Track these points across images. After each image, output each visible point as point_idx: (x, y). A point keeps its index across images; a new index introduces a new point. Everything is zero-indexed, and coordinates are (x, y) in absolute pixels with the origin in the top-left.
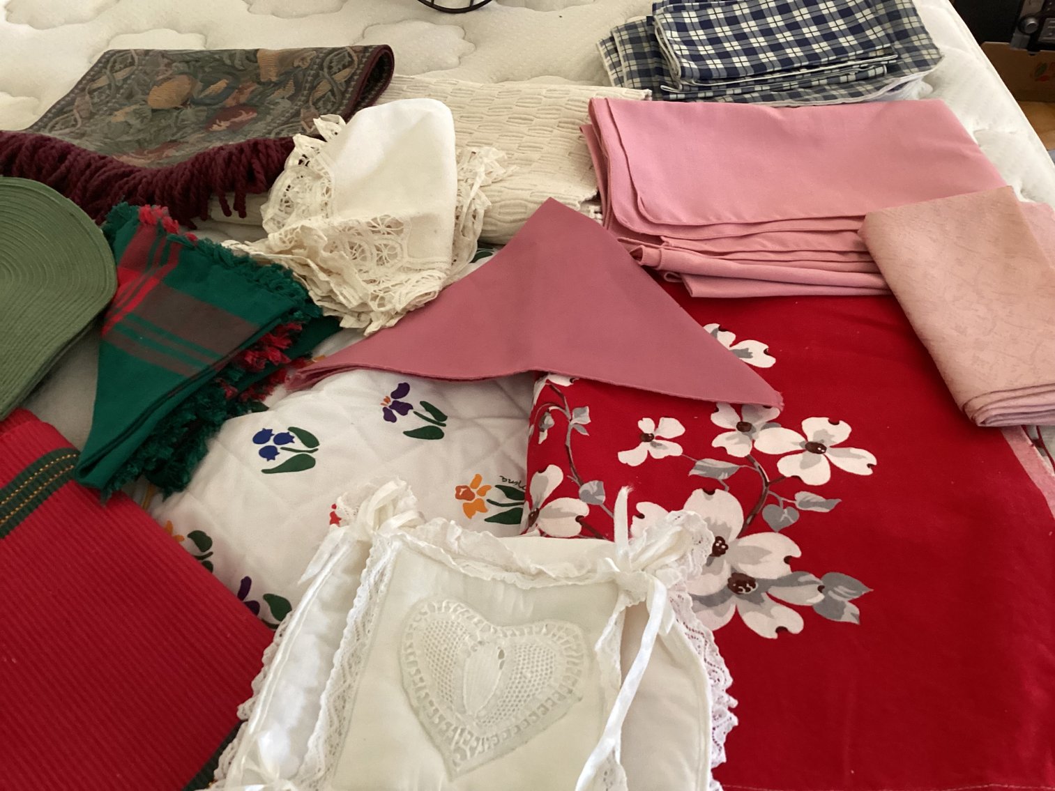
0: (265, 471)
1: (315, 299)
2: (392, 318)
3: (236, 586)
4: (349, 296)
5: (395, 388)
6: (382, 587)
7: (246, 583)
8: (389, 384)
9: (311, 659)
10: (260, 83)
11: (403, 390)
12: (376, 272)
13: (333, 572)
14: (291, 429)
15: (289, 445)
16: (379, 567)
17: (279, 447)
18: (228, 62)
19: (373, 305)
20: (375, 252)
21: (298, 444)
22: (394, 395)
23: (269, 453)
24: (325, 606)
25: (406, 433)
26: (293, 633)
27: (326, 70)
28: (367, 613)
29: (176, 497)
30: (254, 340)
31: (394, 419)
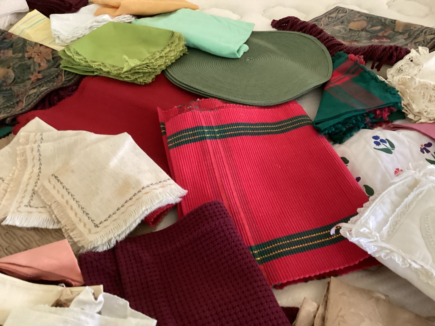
0: (374, 148)
1: (402, 104)
2: (430, 120)
3: (355, 177)
4: (415, 108)
5: (427, 143)
6: (420, 196)
7: (358, 179)
8: (426, 140)
9: (387, 208)
10: (394, 31)
11: (429, 145)
12: (429, 104)
13: (403, 184)
14: (387, 139)
15: (385, 144)
17: (381, 143)
18: (383, 21)
19: (425, 114)
20: (429, 97)
21: (388, 145)
22: (425, 145)
23: (378, 144)
24: (396, 193)
25: (427, 160)
27: (423, 33)
28: (411, 202)
30: (380, 107)
31: (424, 153)
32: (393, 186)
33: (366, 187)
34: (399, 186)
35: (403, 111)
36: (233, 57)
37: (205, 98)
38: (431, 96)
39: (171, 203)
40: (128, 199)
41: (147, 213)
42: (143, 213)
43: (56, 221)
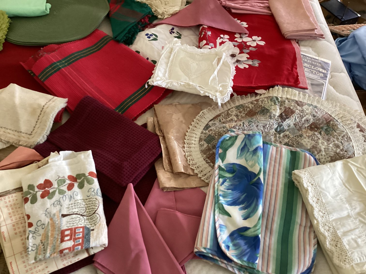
0: (149, 40)
1: (153, 11)
2: (169, 15)
3: (146, 58)
4: (160, 11)
5: (171, 28)
6: (175, 55)
7: (148, 59)
8: (171, 27)
9: (164, 66)
11: (173, 29)
12: (165, 7)
13: (166, 52)
14: (152, 34)
15: (152, 36)
16: (174, 52)
17: (151, 37)
19: (165, 13)
21: (154, 36)
22: (171, 30)
23: (149, 37)
24: (165, 58)
25: (174, 37)
26: (161, 61)
28: (173, 59)
29: (131, 46)
30: (143, 17)
31: (172, 34)
32: (163, 55)
33: (152, 61)
34: (165, 54)
35: (155, 15)
36: (44, 14)
37: (45, 46)
38: (165, 2)
39: (63, 107)
40: (39, 115)
41: (54, 116)
42: (52, 117)
43: (6, 142)
